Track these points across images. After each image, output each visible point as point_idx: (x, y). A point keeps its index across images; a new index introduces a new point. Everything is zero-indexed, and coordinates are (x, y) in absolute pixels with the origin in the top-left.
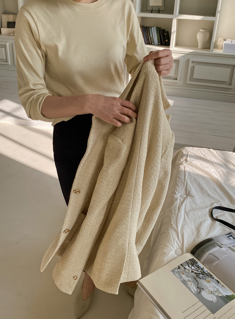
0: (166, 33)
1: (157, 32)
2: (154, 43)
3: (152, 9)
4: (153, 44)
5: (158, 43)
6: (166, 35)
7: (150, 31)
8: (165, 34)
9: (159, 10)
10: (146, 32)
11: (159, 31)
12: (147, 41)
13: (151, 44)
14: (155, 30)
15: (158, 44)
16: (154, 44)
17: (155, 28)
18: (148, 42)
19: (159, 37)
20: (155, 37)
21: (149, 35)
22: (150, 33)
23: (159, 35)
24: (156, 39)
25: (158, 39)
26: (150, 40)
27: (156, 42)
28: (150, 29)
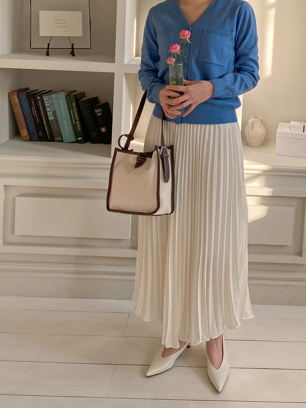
0: (100, 110)
1: (70, 108)
2: (62, 138)
3: (49, 44)
4: (56, 139)
5: (77, 137)
6: (99, 114)
7: (46, 105)
8: (96, 111)
9: (73, 48)
10: (34, 108)
11: (74, 105)
12: (38, 133)
13: (53, 140)
14: (61, 101)
15: (74, 141)
16: (62, 141)
17: (62, 96)
18: (41, 135)
19: (77, 120)
20: (65, 122)
21: (43, 115)
22: (47, 111)
23: (76, 115)
24: (66, 127)
25: (74, 127)
26: (46, 128)
27: (68, 134)
28: (45, 98)
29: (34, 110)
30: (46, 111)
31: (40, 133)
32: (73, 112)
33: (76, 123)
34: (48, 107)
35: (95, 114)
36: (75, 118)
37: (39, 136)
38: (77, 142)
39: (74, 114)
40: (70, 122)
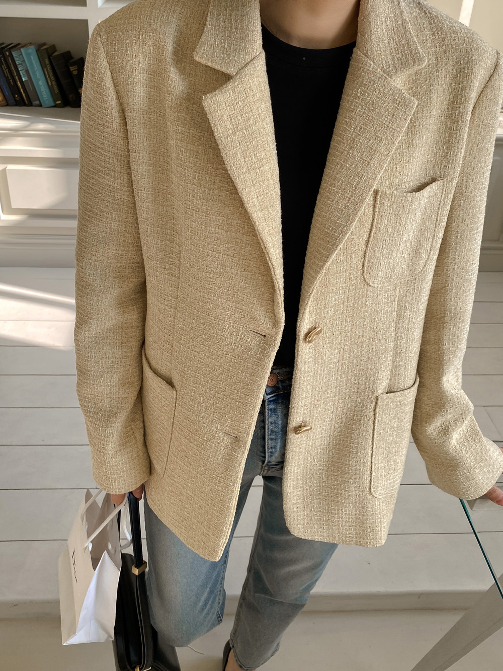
0: (75, 67)
1: (43, 66)
2: (40, 101)
4: (34, 103)
5: (55, 101)
6: (75, 73)
7: (17, 63)
8: (72, 68)
10: (4, 66)
11: (47, 62)
12: (14, 97)
13: (30, 104)
14: (32, 57)
15: (53, 105)
16: (40, 106)
17: (32, 50)
18: (18, 99)
19: (53, 81)
20: (40, 83)
21: (15, 74)
22: (20, 69)
23: (51, 74)
24: (43, 89)
25: (51, 88)
26: (22, 91)
27: (45, 98)
28: (14, 54)
29: (5, 70)
30: (18, 70)
31: (16, 96)
32: (47, 70)
33: (52, 83)
34: (19, 64)
35: (70, 73)
36: (49, 77)
37: (15, 100)
38: (56, 106)
39: (48, 73)
40: (46, 84)
